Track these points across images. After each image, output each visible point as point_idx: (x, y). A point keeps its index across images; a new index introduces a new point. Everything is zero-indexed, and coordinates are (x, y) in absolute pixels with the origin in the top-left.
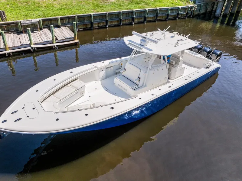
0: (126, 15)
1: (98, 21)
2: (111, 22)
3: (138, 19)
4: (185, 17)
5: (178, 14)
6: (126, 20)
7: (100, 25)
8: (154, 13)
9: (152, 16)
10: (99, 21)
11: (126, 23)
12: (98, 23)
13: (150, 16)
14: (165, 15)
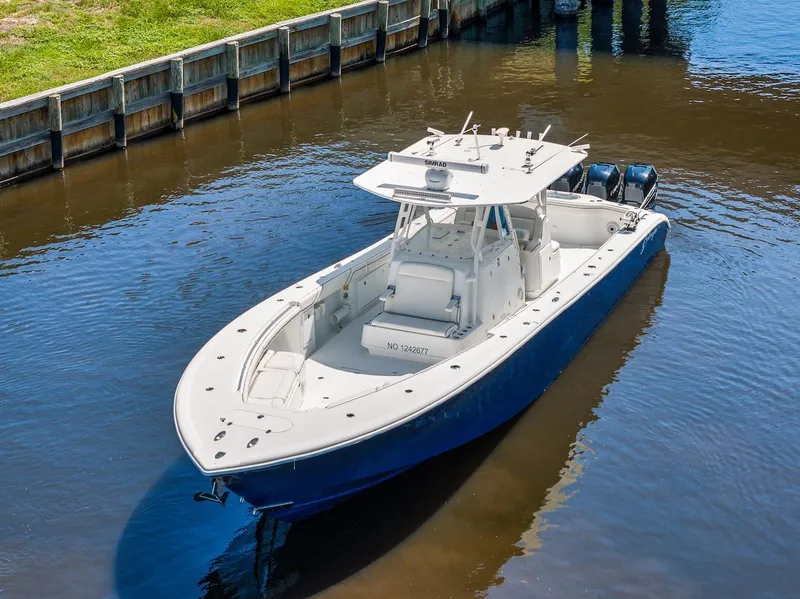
0: (140, 87)
1: (11, 147)
2: (75, 137)
3: (198, 99)
4: (417, 41)
5: (381, 35)
6: (145, 115)
7: (22, 165)
8: (268, 55)
9: (262, 68)
10: (17, 144)
11: (142, 130)
12: (15, 155)
13: (252, 74)
14: (320, 52)
